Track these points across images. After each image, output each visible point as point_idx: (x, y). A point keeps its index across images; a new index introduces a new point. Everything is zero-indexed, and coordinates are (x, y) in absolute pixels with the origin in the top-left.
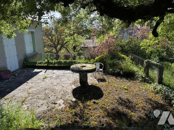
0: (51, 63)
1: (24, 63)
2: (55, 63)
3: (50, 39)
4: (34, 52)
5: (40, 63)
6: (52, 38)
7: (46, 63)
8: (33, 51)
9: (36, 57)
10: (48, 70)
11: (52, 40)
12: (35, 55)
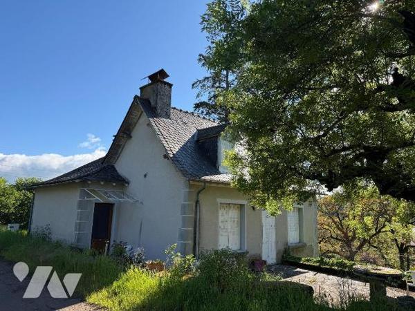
0: (326, 264)
1: (283, 256)
2: (332, 265)
3: (335, 223)
4: (300, 242)
5: (308, 261)
6: (340, 221)
7: (317, 262)
8: (298, 241)
9: (303, 250)
10: (319, 274)
11: (341, 225)
12: (301, 246)
